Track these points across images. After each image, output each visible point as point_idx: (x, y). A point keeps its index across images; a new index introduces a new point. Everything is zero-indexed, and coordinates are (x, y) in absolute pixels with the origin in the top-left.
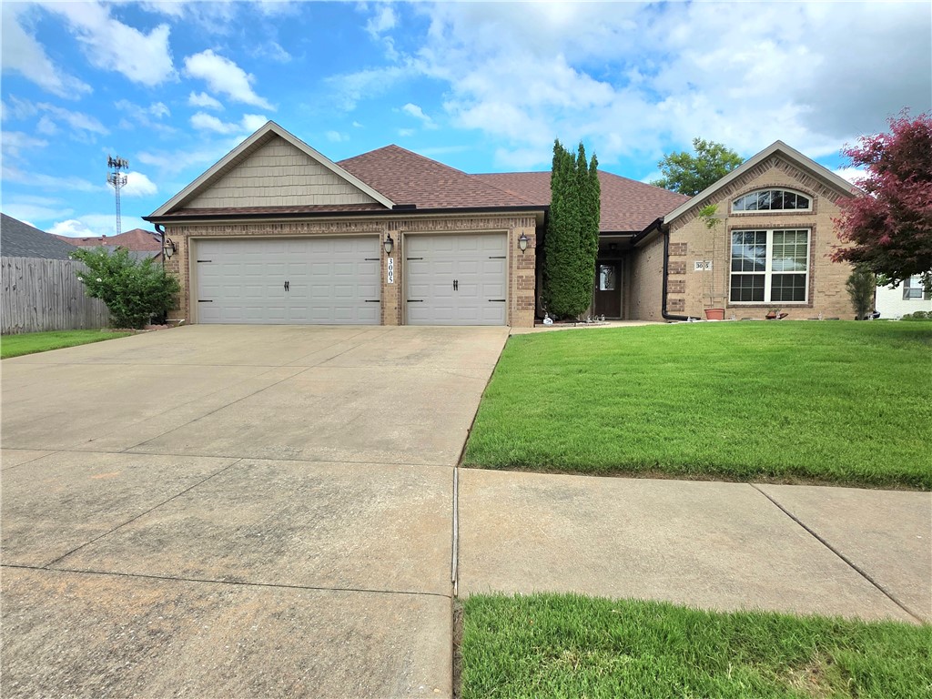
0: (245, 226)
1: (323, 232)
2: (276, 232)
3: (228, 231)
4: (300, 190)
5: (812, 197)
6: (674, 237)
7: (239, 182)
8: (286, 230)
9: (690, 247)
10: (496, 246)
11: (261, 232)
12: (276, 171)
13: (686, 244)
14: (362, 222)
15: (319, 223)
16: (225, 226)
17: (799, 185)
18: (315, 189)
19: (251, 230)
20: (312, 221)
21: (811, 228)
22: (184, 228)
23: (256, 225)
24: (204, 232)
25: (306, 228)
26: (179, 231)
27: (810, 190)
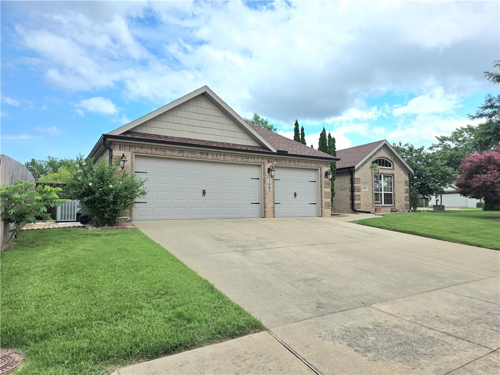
0: (182, 151)
1: (233, 161)
2: (203, 157)
3: (168, 153)
4: (217, 132)
5: (392, 163)
6: (357, 175)
7: (175, 120)
8: (210, 157)
9: (361, 180)
10: (312, 176)
11: (194, 156)
12: (202, 117)
13: (360, 179)
14: (255, 157)
15: (231, 155)
16: (165, 149)
17: (389, 158)
18: (226, 133)
19: (186, 154)
20: (227, 153)
21: (393, 175)
22: (131, 146)
23: (189, 151)
24: (149, 151)
25: (222, 157)
26: (127, 148)
27: (392, 160)
